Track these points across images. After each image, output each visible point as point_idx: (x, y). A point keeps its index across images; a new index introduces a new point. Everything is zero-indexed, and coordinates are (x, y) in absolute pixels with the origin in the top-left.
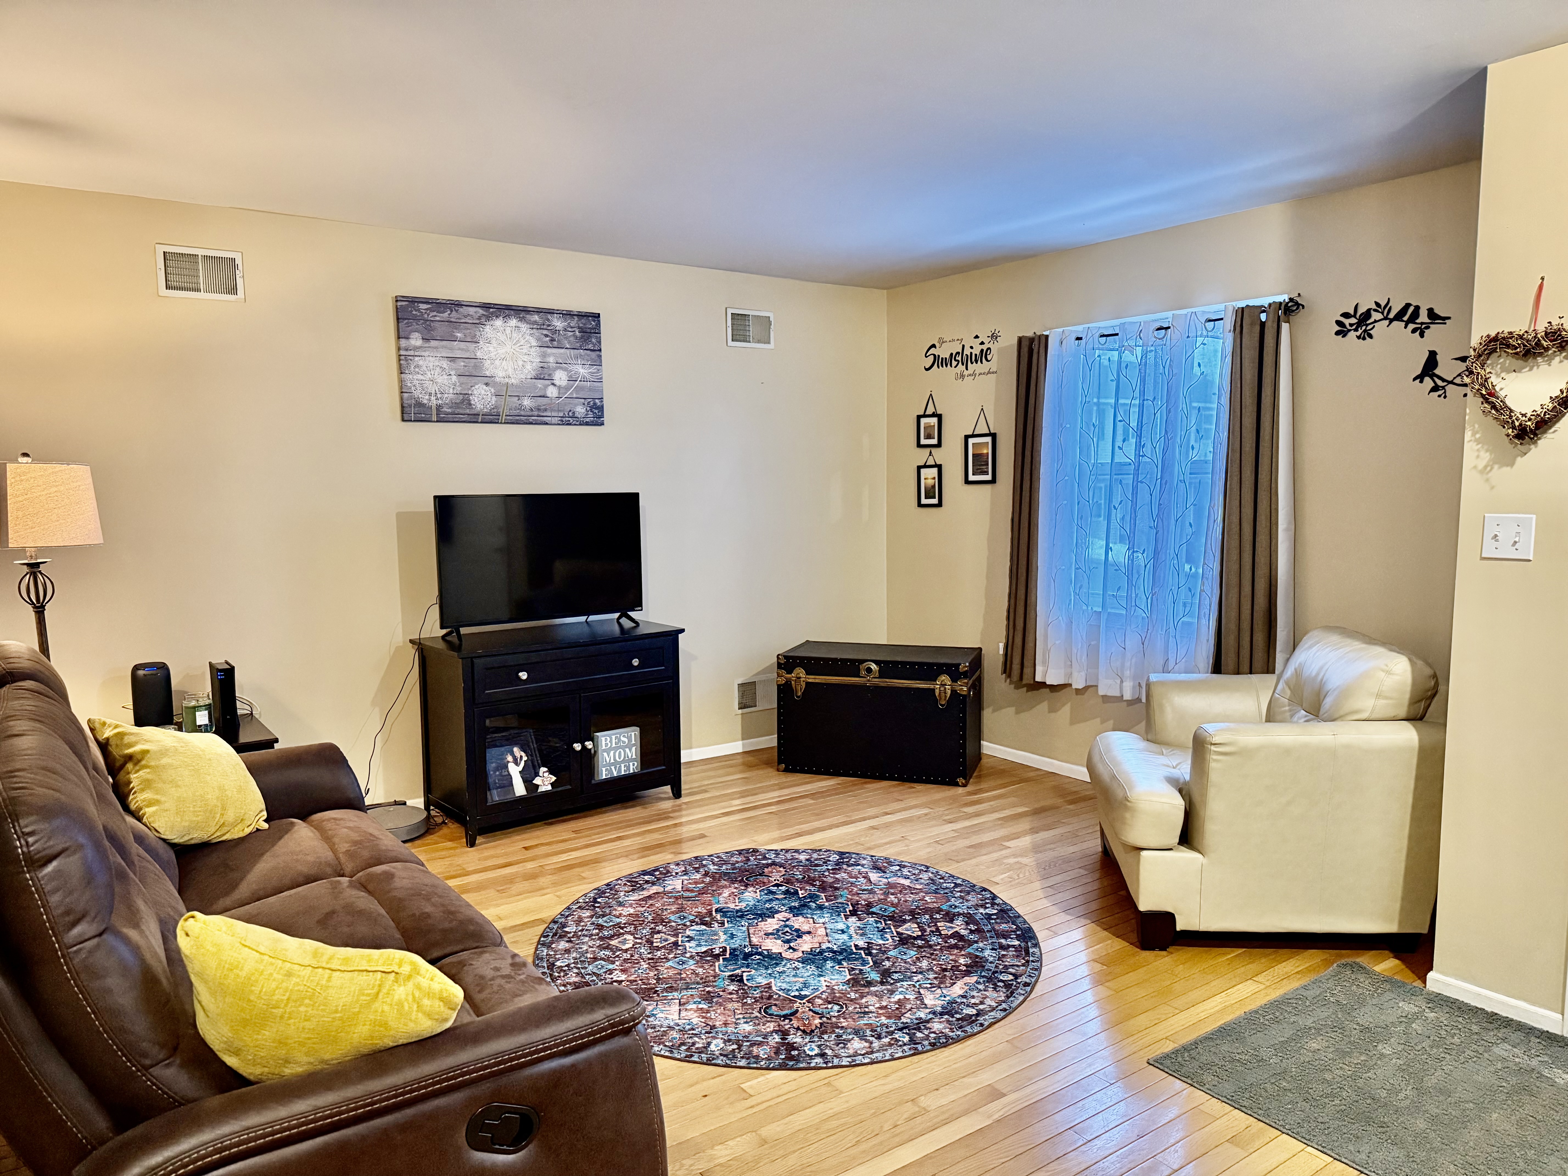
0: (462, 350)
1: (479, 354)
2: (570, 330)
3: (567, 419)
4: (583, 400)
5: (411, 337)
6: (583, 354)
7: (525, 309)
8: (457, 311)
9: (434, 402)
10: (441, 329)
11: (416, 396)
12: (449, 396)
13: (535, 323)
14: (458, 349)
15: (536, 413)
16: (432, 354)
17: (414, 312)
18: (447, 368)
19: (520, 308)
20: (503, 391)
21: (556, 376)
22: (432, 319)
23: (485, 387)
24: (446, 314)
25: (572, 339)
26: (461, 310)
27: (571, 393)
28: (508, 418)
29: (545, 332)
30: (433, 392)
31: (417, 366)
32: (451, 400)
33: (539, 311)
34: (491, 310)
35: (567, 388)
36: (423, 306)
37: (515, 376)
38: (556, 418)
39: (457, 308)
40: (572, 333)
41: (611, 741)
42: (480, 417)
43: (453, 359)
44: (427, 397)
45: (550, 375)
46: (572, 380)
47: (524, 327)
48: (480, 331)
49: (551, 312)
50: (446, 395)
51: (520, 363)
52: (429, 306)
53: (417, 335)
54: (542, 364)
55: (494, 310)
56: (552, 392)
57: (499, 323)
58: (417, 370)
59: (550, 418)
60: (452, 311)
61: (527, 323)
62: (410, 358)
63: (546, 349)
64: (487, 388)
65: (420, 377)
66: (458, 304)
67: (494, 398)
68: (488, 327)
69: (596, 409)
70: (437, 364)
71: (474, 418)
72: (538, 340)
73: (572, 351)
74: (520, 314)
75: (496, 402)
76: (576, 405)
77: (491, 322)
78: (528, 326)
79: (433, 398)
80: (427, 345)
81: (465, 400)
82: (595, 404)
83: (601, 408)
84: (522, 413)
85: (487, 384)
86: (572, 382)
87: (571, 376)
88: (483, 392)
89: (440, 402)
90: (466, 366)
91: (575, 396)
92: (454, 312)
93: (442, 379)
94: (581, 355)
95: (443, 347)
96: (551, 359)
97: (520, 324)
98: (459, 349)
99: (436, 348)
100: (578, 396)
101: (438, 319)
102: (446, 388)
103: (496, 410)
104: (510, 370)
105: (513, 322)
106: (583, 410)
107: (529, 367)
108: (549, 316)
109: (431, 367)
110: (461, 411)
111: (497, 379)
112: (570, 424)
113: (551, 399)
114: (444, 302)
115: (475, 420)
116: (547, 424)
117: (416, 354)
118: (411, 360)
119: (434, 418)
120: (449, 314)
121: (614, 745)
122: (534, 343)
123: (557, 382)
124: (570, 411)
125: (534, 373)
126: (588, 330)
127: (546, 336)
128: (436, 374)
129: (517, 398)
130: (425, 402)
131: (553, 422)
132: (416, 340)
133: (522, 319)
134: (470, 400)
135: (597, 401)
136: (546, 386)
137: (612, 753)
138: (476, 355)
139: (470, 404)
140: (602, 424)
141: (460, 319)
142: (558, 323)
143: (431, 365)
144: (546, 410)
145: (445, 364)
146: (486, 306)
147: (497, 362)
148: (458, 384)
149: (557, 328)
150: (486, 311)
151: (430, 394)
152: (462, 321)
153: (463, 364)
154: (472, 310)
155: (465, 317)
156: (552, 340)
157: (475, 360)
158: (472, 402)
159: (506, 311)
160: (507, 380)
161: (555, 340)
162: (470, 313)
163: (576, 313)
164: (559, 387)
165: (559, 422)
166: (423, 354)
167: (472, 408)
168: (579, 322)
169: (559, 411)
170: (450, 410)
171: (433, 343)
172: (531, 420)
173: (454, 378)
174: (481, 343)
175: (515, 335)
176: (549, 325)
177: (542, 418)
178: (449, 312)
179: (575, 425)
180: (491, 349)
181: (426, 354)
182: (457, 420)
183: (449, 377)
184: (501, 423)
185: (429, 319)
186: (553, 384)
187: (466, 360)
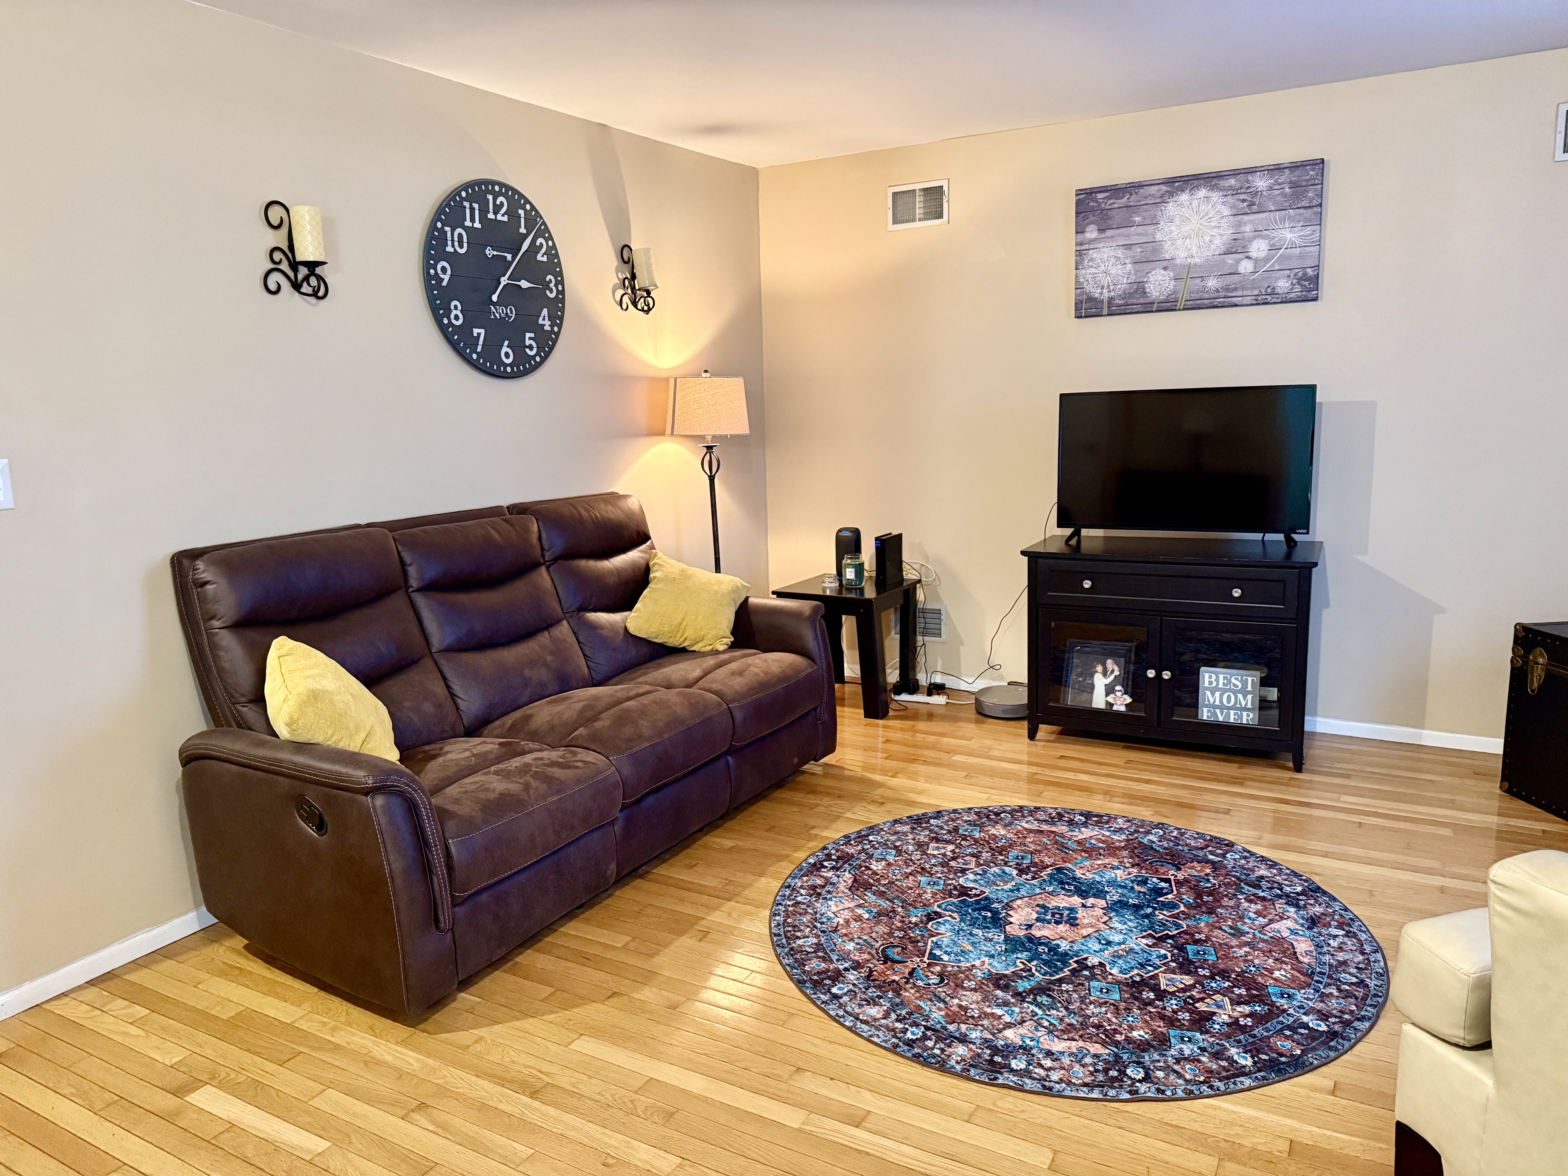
0: (1139, 234)
1: (1159, 237)
2: (1276, 187)
3: (1264, 297)
4: (1288, 272)
5: (1087, 230)
6: (1292, 215)
7: (1219, 174)
8: (1137, 193)
9: (1106, 295)
10: (1118, 217)
11: (1088, 291)
12: (1123, 285)
13: (1231, 188)
14: (1135, 234)
15: (1223, 294)
16: (1106, 245)
17: (1092, 204)
18: (1122, 257)
19: (1213, 175)
20: (1182, 274)
21: (1253, 246)
22: (1109, 207)
23: (1162, 272)
24: (1125, 199)
25: (1279, 198)
26: (1142, 191)
27: (1273, 265)
28: (1188, 303)
29: (1242, 197)
30: (1106, 285)
31: (1091, 260)
32: (1124, 290)
33: (1235, 173)
34: (1177, 184)
35: (1267, 260)
36: (1100, 196)
37: (1199, 254)
38: (1250, 298)
39: (1137, 191)
40: (1279, 192)
41: (1217, 680)
42: (1155, 306)
43: (1128, 247)
44: (1099, 291)
45: (1244, 247)
46: (1274, 248)
47: (1215, 196)
48: (1161, 210)
49: (1252, 171)
50: (1119, 286)
51: (1207, 239)
52: (1107, 194)
53: (1092, 227)
54: (1235, 236)
55: (1181, 183)
56: (1246, 267)
57: (1184, 197)
58: (1090, 264)
59: (1240, 299)
60: (1131, 194)
61: (1220, 190)
62: (1084, 252)
63: (1241, 217)
64: (1165, 273)
65: (1093, 270)
66: (1140, 185)
67: (1173, 283)
68: (1171, 204)
69: (1305, 280)
70: (1112, 254)
71: (1148, 308)
72: (1232, 207)
73: (1277, 213)
74: (1212, 181)
75: (1175, 286)
76: (1277, 279)
77: (1174, 199)
78: (1221, 193)
79: (1105, 291)
80: (1103, 236)
81: (1140, 288)
82: (1305, 274)
83: (1315, 280)
84: (1206, 296)
85: (1165, 268)
86: (1273, 252)
87: (1273, 245)
88: (1160, 277)
89: (1112, 294)
90: (1142, 252)
91: (1277, 267)
92: (1134, 196)
93: (1116, 270)
94: (1290, 216)
95: (1119, 235)
96: (1248, 228)
97: (1210, 194)
98: (1137, 234)
99: (1112, 237)
100: (1281, 267)
101: (1116, 206)
102: (1120, 278)
103: (1173, 296)
104: (1194, 248)
105: (1202, 193)
106: (1288, 285)
107: (1218, 241)
108: (1250, 177)
109: (1106, 258)
110: (1134, 301)
111: (1178, 261)
112: (1268, 303)
113: (1244, 275)
114: (1124, 186)
115: (1149, 309)
116: (1236, 305)
117: (1091, 247)
118: (1085, 254)
119: (1105, 312)
120: (1128, 199)
121: (1221, 686)
122: (1226, 211)
123: (1253, 255)
124: (1269, 287)
125: (1223, 248)
126: (1304, 184)
127: (1244, 201)
128: (1110, 265)
129: (1200, 280)
130: (1097, 295)
131: (1245, 302)
132: (1091, 233)
133: (1213, 188)
134: (1144, 288)
135: (1309, 270)
136: (1238, 261)
137: (1218, 694)
138: (1155, 238)
139: (1145, 293)
140: (1315, 299)
141: (1140, 201)
142: (1261, 183)
143: (1105, 256)
144: (1236, 289)
145: (1120, 253)
146: (1169, 181)
147: (1179, 242)
148: (1133, 272)
149: (1259, 189)
150: (1170, 186)
151: (1103, 287)
152: (1141, 203)
153: (1139, 250)
154: (1153, 190)
155: (1146, 197)
156: (1252, 204)
157: (1154, 244)
158: (1148, 290)
159: (1195, 182)
160: (1189, 260)
161: (1254, 205)
162: (1152, 193)
163: (1289, 165)
164: (1256, 260)
165: (1253, 302)
166: (1098, 245)
167: (1147, 297)
168: (1291, 176)
169: (1253, 288)
170: (1122, 302)
171: (1109, 233)
172: (1216, 303)
173: (1129, 266)
174: (1162, 223)
175: (1203, 207)
176: (1248, 188)
177: (1230, 299)
178: (1128, 197)
179: (1275, 303)
180: (1173, 228)
181: (1102, 245)
182: (1129, 311)
183: (1124, 266)
184: (1179, 310)
185: (1107, 207)
186: (1248, 257)
187: (1144, 245)
